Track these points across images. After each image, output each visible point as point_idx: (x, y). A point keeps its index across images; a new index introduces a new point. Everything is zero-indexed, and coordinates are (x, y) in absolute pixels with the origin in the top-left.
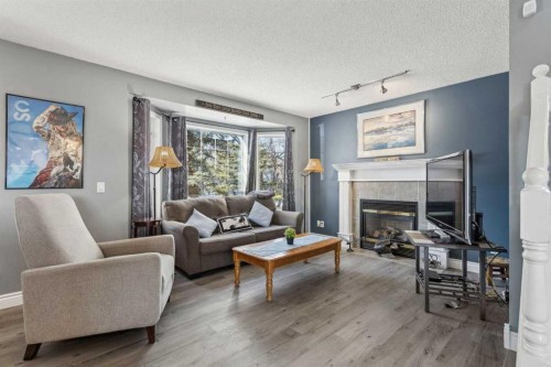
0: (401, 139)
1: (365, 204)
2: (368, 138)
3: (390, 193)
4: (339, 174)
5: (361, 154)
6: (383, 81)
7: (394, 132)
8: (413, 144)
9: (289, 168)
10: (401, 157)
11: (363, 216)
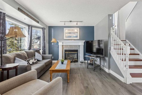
0: (75, 36)
1: (66, 51)
2: (66, 34)
3: (72, 48)
4: (59, 43)
5: (65, 38)
6: (77, 22)
7: (73, 34)
8: (77, 37)
9: (44, 41)
10: (75, 40)
11: (65, 54)
